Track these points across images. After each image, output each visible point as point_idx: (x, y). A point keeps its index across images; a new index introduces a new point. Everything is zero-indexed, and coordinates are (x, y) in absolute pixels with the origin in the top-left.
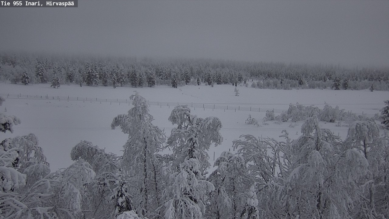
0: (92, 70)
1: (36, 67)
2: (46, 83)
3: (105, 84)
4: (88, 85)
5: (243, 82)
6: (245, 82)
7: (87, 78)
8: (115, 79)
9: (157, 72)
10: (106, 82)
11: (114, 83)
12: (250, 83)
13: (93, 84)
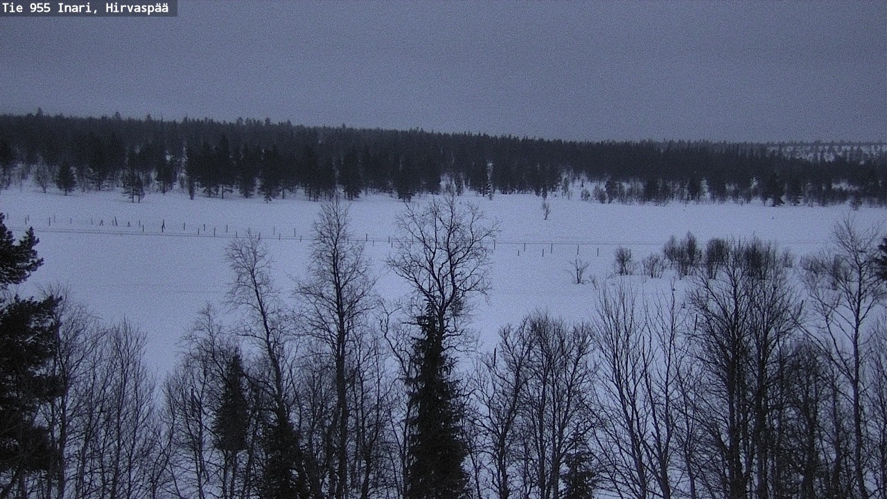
2: (112, 190)
3: (247, 193)
4: (207, 195)
5: (561, 187)
6: (566, 188)
12: (576, 191)
13: (220, 193)
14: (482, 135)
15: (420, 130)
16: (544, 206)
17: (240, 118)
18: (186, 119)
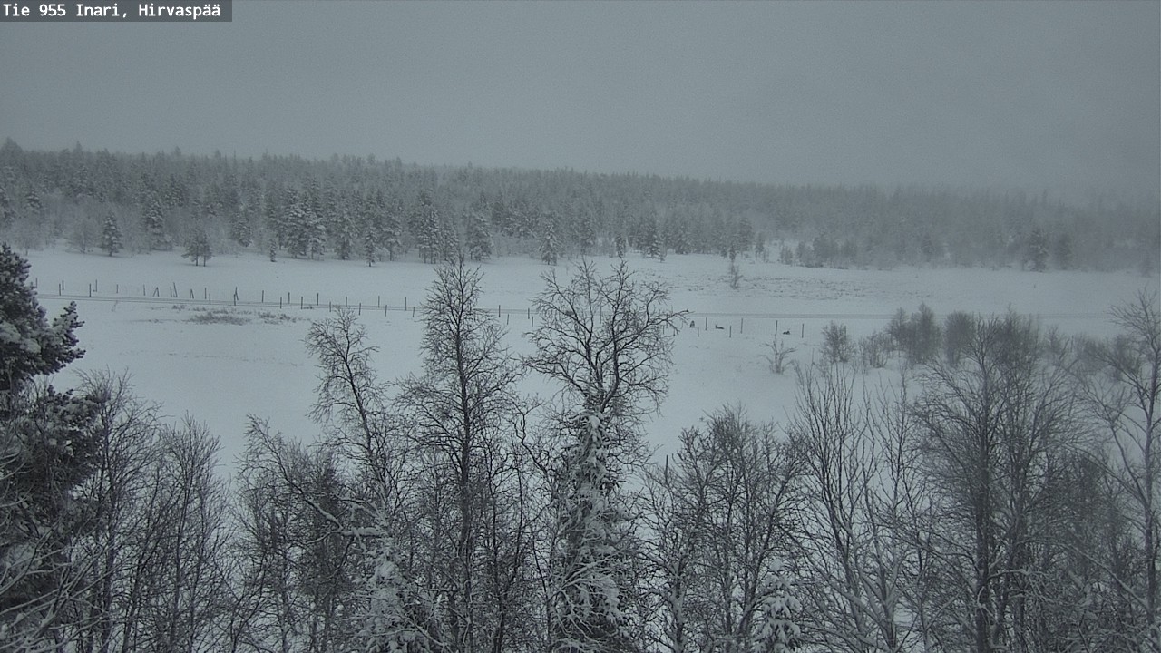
0: (305, 210)
1: (142, 202)
2: (171, 249)
3: (344, 253)
4: (291, 255)
5: (754, 246)
6: (760, 248)
7: (291, 235)
8: (371, 238)
9: (496, 217)
10: (345, 245)
11: (370, 250)
12: (774, 250)
13: (309, 253)
14: (650, 177)
15: (569, 169)
16: (733, 270)
17: (336, 155)
18: (265, 157)
